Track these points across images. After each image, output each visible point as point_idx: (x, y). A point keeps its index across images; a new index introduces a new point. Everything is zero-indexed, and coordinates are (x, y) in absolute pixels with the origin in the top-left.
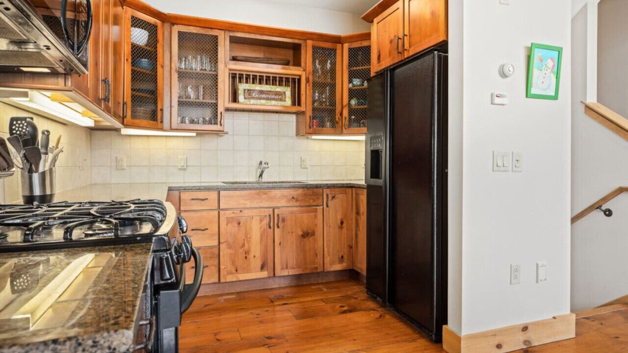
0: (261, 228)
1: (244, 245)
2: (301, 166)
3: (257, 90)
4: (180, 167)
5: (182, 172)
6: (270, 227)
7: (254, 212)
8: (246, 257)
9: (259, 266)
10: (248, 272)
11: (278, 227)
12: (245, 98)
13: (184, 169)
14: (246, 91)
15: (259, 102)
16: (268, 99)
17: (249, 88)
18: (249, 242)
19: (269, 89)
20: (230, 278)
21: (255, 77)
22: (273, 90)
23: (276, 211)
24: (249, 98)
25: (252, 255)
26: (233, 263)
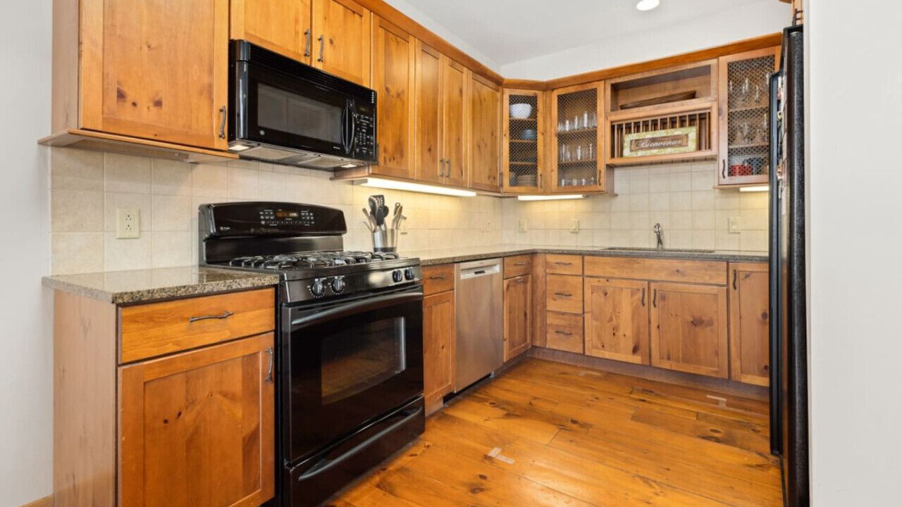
0: (632, 303)
1: (611, 320)
2: (729, 230)
3: (647, 139)
4: (572, 230)
5: (575, 234)
6: (643, 305)
7: (625, 284)
8: (614, 334)
9: (631, 348)
10: (616, 352)
11: (655, 306)
12: (631, 151)
13: (577, 233)
14: (633, 143)
15: (648, 152)
16: (661, 147)
17: (637, 138)
18: (618, 317)
19: (665, 135)
20: (595, 353)
21: (646, 124)
22: (669, 135)
23: (653, 286)
24: (636, 150)
25: (620, 333)
26: (599, 337)
